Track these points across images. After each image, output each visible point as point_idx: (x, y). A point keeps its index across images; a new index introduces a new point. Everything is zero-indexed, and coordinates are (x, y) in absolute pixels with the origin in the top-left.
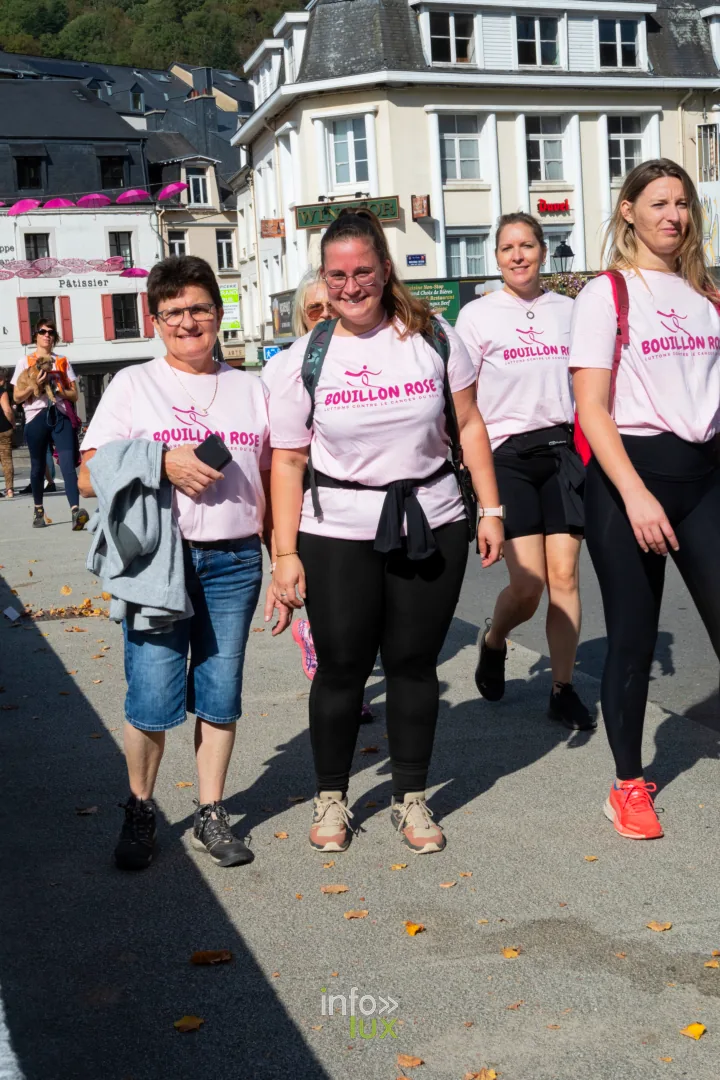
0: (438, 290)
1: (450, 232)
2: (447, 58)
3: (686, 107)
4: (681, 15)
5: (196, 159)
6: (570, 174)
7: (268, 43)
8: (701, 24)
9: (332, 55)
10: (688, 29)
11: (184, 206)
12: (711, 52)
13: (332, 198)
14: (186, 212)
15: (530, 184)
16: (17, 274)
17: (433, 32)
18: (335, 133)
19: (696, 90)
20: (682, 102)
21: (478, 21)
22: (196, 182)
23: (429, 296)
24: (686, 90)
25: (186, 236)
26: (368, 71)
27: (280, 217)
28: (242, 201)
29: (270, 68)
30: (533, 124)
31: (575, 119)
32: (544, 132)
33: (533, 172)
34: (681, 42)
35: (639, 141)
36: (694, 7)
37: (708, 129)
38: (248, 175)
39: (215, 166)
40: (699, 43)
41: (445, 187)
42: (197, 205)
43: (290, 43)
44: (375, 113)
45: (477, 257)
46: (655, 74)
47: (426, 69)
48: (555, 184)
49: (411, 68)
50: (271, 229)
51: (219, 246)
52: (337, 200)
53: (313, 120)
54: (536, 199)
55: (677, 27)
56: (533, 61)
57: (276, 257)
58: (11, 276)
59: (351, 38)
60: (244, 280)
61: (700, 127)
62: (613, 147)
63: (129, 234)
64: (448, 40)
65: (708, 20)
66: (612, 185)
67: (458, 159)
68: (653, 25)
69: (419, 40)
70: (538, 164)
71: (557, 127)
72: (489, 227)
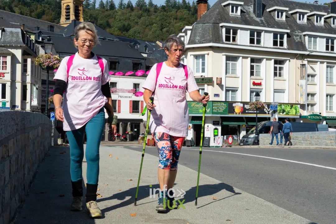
0: (222, 104)
1: (227, 88)
2: (230, 41)
3: (297, 59)
4: (297, 34)
6: (262, 75)
7: (181, 34)
8: (303, 36)
9: (197, 38)
10: (299, 38)
12: (305, 44)
15: (251, 77)
17: (226, 34)
18: (197, 59)
19: (300, 54)
20: (297, 56)
21: (239, 31)
23: (219, 106)
24: (297, 54)
26: (207, 43)
30: (253, 60)
31: (265, 60)
32: (256, 63)
33: (252, 74)
34: (297, 41)
35: (283, 67)
36: (301, 32)
37: (303, 65)
40: (302, 42)
41: (226, 76)
43: (186, 34)
44: (208, 54)
45: (234, 96)
46: (289, 49)
47: (223, 43)
48: (258, 77)
49: (219, 42)
53: (191, 55)
54: (252, 81)
55: (296, 37)
56: (254, 43)
59: (203, 34)
61: (301, 65)
62: (275, 69)
63: (139, 84)
64: (230, 36)
65: (305, 35)
66: (275, 79)
67: (231, 68)
68: (289, 36)
69: (222, 35)
70: (253, 72)
71: (260, 62)
72: (238, 88)
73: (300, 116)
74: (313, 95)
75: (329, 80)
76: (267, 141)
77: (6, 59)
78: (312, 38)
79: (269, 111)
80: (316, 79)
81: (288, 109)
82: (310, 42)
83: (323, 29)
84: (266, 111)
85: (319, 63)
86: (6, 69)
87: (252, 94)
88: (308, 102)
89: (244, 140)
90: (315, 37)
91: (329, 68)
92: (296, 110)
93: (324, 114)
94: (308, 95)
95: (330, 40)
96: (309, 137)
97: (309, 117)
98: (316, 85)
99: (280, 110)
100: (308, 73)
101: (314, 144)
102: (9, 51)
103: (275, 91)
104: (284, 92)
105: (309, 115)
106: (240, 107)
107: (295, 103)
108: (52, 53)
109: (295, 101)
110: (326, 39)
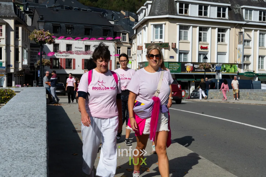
0: (176, 64)
1: (180, 52)
2: (182, 13)
3: (236, 28)
4: (236, 7)
5: (124, 31)
6: (208, 40)
7: (143, 7)
8: (241, 9)
9: (156, 11)
10: (238, 10)
11: (121, 41)
12: (243, 16)
13: (154, 42)
14: (121, 43)
15: (199, 42)
16: (82, 54)
17: (180, 7)
18: (156, 28)
19: (239, 24)
20: (236, 25)
21: (190, 5)
22: (124, 36)
23: (174, 66)
24: (236, 24)
25: (121, 48)
26: (164, 15)
27: (142, 45)
28: (134, 41)
29: (142, 12)
30: (201, 29)
31: (210, 29)
32: (203, 31)
33: (200, 40)
34: (236, 13)
35: (225, 34)
36: (239, 5)
37: (241, 33)
38: (136, 36)
39: (128, 33)
40: (240, 13)
41: (180, 42)
42: (124, 41)
43: (147, 7)
44: (165, 24)
45: (186, 58)
46: (229, 20)
47: (177, 15)
48: (205, 43)
49: (174, 14)
50: (140, 48)
51: (128, 51)
52: (155, 43)
53: (151, 25)
54: (200, 45)
55: (235, 9)
57: (140, 54)
58: (81, 54)
59: (161, 7)
60: (133, 59)
61: (239, 32)
62: (219, 35)
64: (183, 9)
65: (242, 8)
66: (218, 44)
67: (183, 35)
68: (230, 9)
69: (176, 9)
70: (201, 38)
71: (206, 30)
72: (189, 51)
73: (238, 73)
74: (248, 56)
75: (261, 44)
76: (213, 95)
77: (2, 28)
78: (249, 11)
79: (213, 70)
80: (251, 44)
81: (228, 68)
82: (246, 13)
83: (257, 3)
84: (211, 70)
85: (253, 31)
86: (2, 36)
87: (200, 56)
88: (244, 62)
89: (194, 94)
90: (251, 10)
91: (261, 35)
92: (235, 69)
93: (257, 72)
94: (244, 56)
95: (262, 13)
96: (249, 93)
97: (245, 74)
98: (251, 48)
99: (222, 69)
100: (245, 39)
101: (253, 99)
102: (4, 21)
103: (218, 53)
104: (225, 54)
105: (245, 73)
106: (191, 67)
107: (234, 63)
108: (44, 30)
109: (234, 62)
110: (260, 12)
